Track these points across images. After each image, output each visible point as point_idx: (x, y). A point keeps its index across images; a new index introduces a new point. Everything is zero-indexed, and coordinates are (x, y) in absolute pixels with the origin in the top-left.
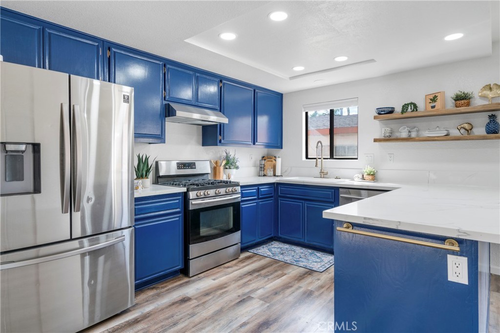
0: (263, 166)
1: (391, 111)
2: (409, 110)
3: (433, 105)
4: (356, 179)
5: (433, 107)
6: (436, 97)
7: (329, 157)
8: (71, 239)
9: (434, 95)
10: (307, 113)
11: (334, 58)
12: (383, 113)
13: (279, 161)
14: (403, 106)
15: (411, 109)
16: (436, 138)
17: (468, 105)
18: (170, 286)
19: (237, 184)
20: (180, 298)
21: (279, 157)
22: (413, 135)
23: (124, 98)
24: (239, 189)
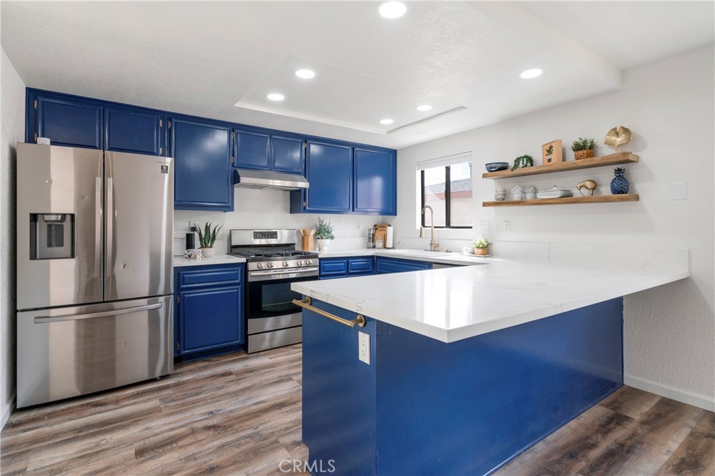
0: (371, 236)
1: (503, 167)
2: (521, 165)
3: (549, 157)
4: (465, 253)
5: (549, 160)
6: (551, 147)
7: (445, 225)
8: (104, 302)
9: (549, 145)
10: (423, 172)
11: (416, 107)
12: (494, 169)
13: (390, 230)
14: (516, 161)
15: (523, 164)
16: (550, 201)
17: (591, 155)
18: (224, 360)
19: (315, 256)
20: (223, 372)
21: (390, 226)
22: (529, 196)
23: (162, 168)
24: (316, 261)
